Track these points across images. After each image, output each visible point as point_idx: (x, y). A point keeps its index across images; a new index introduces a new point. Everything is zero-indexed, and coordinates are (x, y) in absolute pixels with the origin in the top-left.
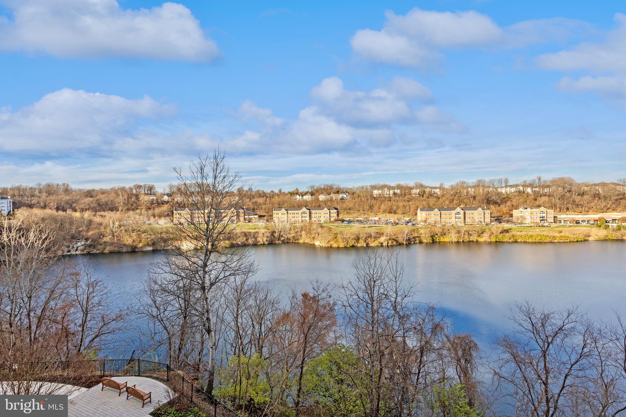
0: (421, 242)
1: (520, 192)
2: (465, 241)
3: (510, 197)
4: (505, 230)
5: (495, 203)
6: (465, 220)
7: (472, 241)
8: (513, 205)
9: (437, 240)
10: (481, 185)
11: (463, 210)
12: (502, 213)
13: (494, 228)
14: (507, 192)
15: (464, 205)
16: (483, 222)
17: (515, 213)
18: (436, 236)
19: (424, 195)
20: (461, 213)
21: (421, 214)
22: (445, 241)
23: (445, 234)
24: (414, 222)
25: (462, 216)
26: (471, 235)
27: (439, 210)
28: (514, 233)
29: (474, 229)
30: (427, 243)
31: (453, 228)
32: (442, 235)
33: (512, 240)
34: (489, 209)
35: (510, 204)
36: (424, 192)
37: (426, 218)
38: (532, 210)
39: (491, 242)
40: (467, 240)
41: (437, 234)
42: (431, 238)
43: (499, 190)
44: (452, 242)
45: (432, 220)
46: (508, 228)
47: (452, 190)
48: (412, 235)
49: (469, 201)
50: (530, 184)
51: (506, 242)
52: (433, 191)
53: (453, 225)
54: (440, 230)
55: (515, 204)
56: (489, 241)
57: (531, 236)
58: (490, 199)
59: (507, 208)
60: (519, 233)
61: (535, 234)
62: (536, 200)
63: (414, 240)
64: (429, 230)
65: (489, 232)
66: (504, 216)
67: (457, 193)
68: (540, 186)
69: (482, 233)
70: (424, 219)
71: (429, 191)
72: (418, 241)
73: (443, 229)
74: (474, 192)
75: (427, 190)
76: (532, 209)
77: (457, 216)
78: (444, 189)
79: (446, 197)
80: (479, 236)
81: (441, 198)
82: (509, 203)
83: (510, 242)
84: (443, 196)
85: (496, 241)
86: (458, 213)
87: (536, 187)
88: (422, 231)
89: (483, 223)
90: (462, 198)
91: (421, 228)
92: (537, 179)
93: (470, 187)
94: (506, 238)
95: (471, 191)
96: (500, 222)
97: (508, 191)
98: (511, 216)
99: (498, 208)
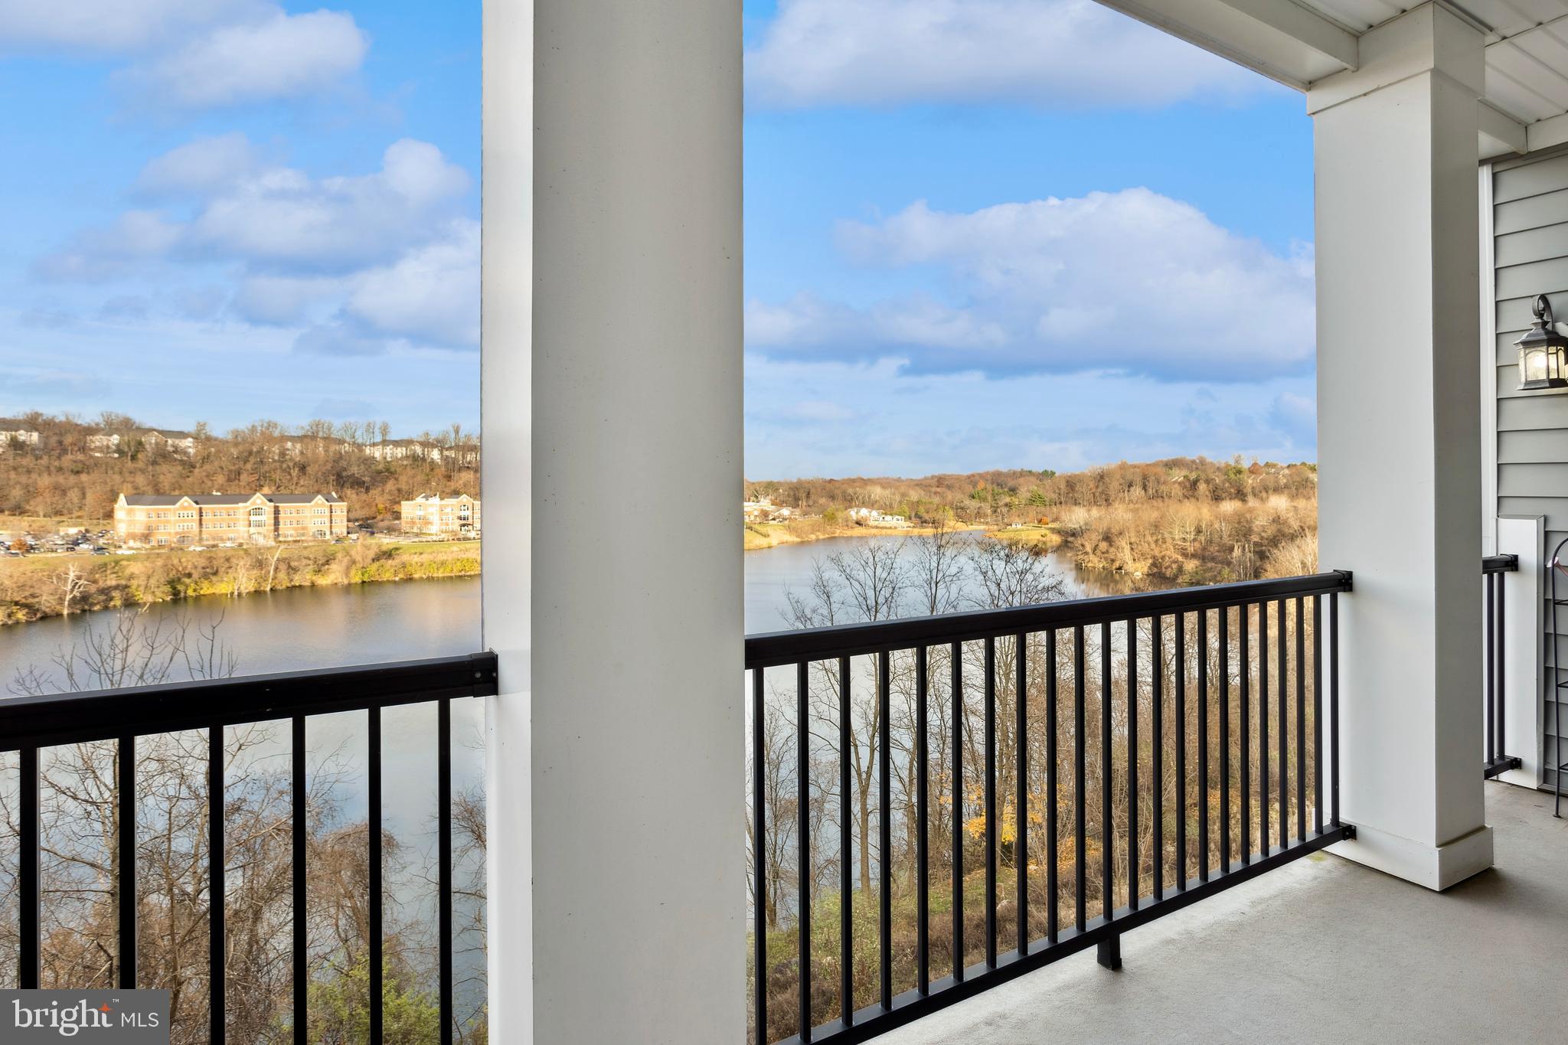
0: (130, 604)
1: (415, 458)
2: (279, 587)
3: (393, 470)
4: (384, 553)
5: (358, 483)
6: (276, 529)
7: (300, 586)
8: (399, 490)
9: (190, 592)
10: (321, 434)
11: (270, 501)
12: (374, 509)
13: (359, 548)
14: (385, 458)
15: (274, 488)
16: (328, 533)
17: (407, 508)
18: (187, 580)
19: (139, 456)
20: (267, 509)
21: (130, 512)
22: (217, 591)
23: (216, 573)
24: (101, 542)
25: (267, 517)
26: (295, 570)
27: (197, 503)
28: (405, 558)
29: (305, 553)
30: (154, 605)
31: (242, 552)
32: (206, 576)
33: (401, 576)
34: (341, 499)
35: (393, 488)
36: (140, 443)
37: (149, 528)
38: (443, 502)
39: (350, 584)
40: (286, 584)
41: (189, 575)
42: (168, 588)
43: (368, 451)
44: (239, 595)
45: (170, 533)
46: (391, 547)
47: (236, 445)
48: (95, 582)
49: (288, 477)
50: (438, 441)
51: (388, 581)
52: (170, 442)
53: (241, 545)
54: (202, 562)
55: (404, 487)
56: (346, 582)
57: (443, 563)
58: (344, 474)
59: (386, 496)
60: (416, 559)
61: (450, 559)
62: (449, 478)
63: (102, 597)
64: (160, 562)
65: (346, 560)
66: (380, 517)
67: (250, 453)
68: (457, 446)
69: (327, 562)
70: (139, 529)
71: (157, 444)
72: (118, 602)
73: (210, 559)
74: (302, 453)
75: (151, 440)
76: (442, 499)
77: (253, 518)
78: (208, 439)
79: (216, 464)
80: (318, 571)
81: (198, 465)
82: (390, 485)
83: (395, 582)
84: (206, 459)
85: (363, 582)
86: (258, 511)
87: (450, 448)
88: (135, 568)
89: (328, 537)
90: (266, 468)
91: (129, 558)
92: (452, 429)
93: (293, 439)
94: (388, 571)
95: (295, 450)
96: (373, 533)
97: (389, 455)
98: (397, 516)
99: (364, 497)
